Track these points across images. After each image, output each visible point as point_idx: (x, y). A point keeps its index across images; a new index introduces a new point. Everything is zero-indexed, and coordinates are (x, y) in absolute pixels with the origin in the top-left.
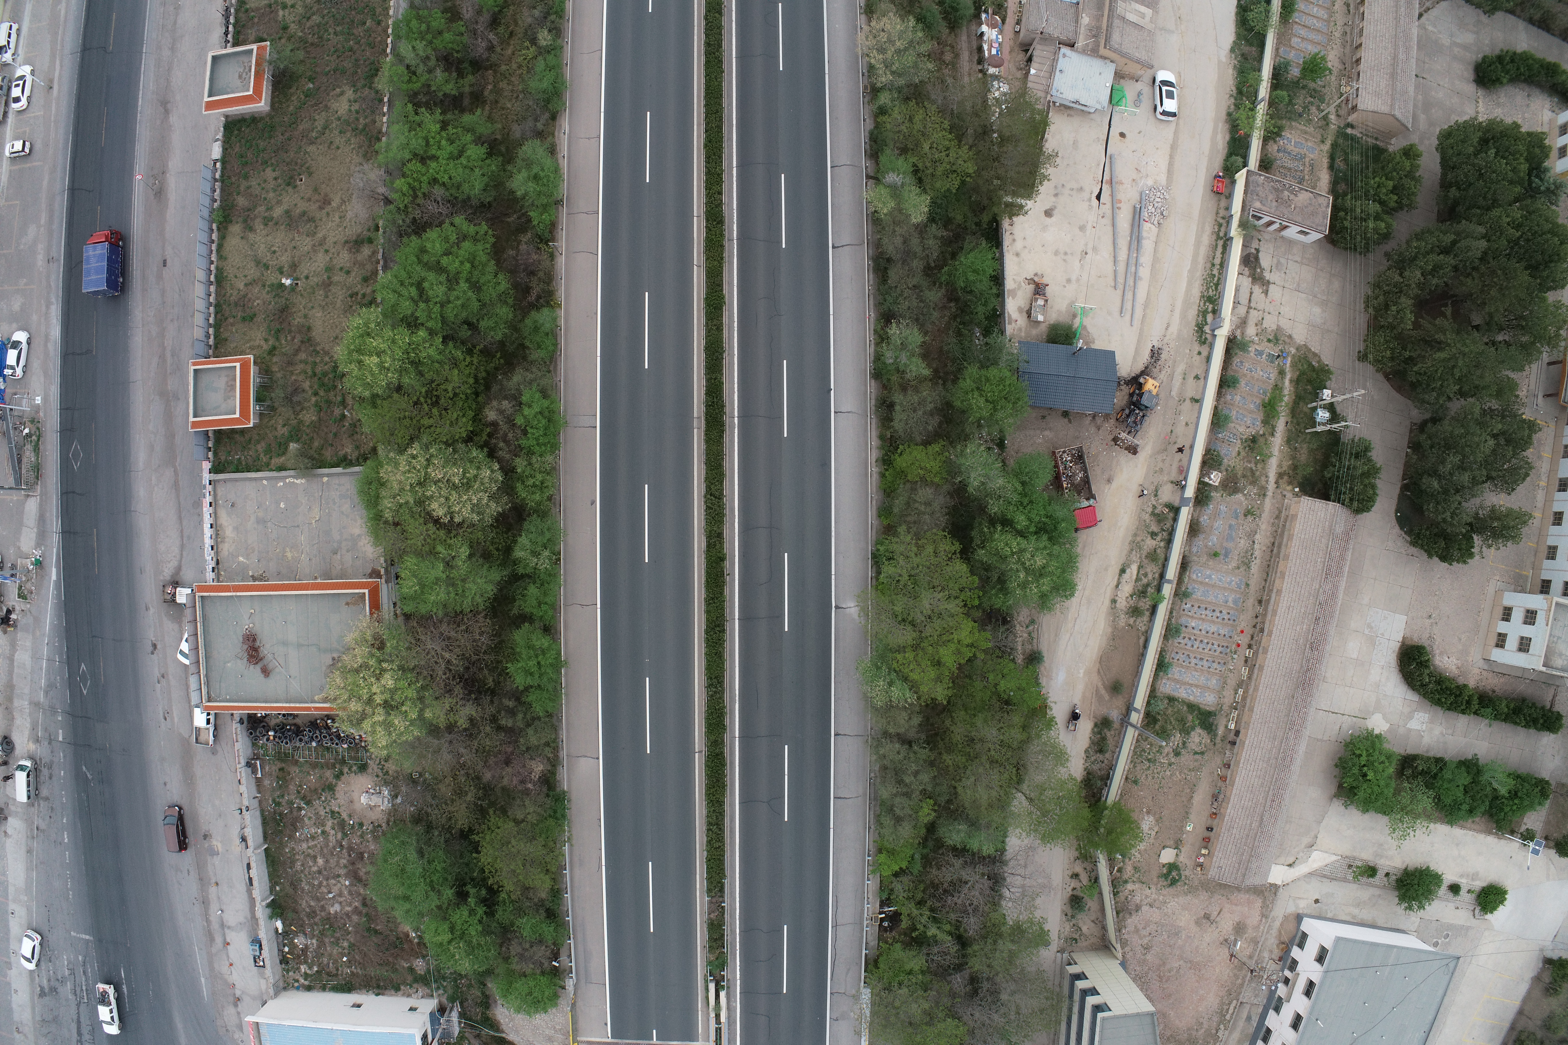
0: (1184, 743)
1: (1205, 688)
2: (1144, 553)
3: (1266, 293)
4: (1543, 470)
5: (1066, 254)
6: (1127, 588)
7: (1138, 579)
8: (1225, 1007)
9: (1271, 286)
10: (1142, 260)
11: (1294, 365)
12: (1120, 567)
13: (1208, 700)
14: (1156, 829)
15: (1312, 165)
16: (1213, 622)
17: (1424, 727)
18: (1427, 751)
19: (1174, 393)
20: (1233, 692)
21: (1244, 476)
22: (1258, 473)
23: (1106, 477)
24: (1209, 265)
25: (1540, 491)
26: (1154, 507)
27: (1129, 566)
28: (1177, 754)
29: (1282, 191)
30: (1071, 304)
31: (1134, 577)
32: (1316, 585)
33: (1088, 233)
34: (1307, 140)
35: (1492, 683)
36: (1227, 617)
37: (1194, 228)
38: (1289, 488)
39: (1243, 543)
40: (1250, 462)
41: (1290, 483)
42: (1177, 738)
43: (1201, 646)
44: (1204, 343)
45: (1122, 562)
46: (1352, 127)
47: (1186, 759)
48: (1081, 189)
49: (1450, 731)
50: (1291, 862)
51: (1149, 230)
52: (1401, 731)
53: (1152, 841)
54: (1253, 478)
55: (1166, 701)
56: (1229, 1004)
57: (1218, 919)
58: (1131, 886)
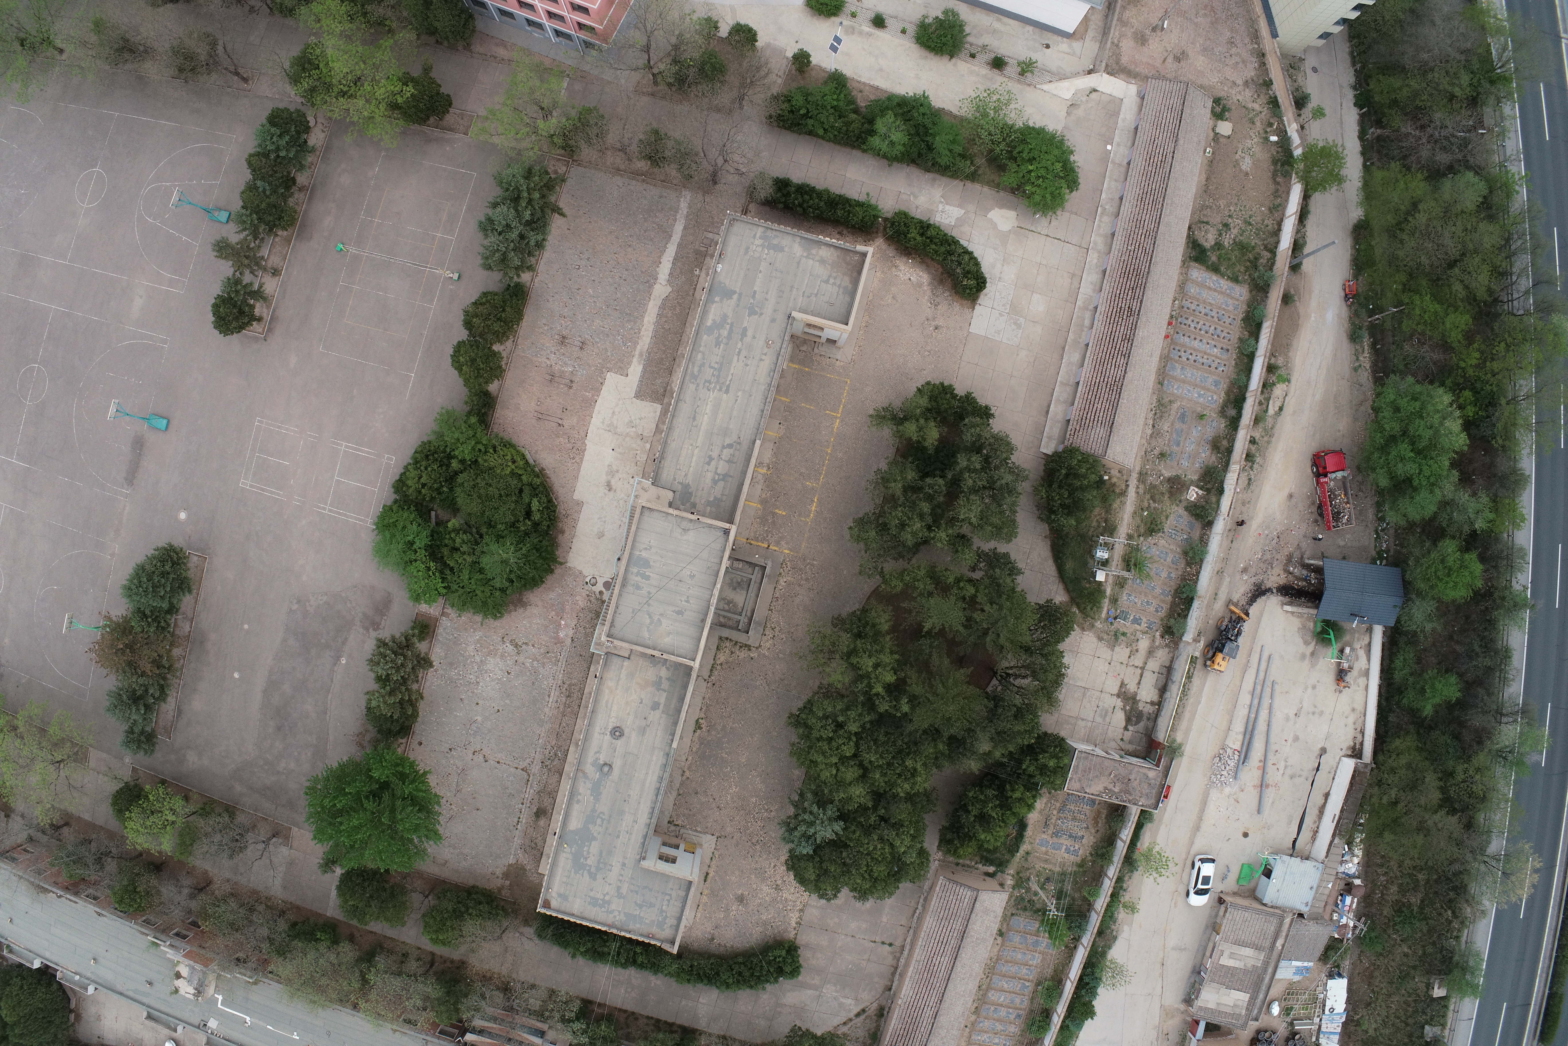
0: (1220, 235)
1: (1202, 285)
3: (1123, 684)
5: (1314, 713)
6: (1279, 392)
7: (1269, 400)
9: (1115, 691)
10: (1246, 712)
11: (1099, 609)
12: (1283, 413)
13: (1197, 273)
14: (1237, 157)
15: (1046, 825)
16: (1195, 350)
17: (941, 207)
19: (1228, 580)
21: (1163, 494)
22: (1148, 496)
23: (1294, 500)
26: (1251, 468)
27: (1277, 413)
28: (1226, 226)
29: (1121, 791)
30: (1313, 665)
31: (1271, 402)
36: (1182, 354)
38: (1114, 480)
39: (1165, 426)
40: (1154, 509)
41: (1114, 485)
42: (1227, 242)
43: (1207, 328)
45: (1282, 418)
46: (988, 874)
47: (1216, 219)
48: (1292, 777)
50: (1094, 95)
51: (1235, 742)
52: (971, 208)
53: (1241, 146)
54: (1152, 492)
57: (1166, 54)
58: (1256, 106)
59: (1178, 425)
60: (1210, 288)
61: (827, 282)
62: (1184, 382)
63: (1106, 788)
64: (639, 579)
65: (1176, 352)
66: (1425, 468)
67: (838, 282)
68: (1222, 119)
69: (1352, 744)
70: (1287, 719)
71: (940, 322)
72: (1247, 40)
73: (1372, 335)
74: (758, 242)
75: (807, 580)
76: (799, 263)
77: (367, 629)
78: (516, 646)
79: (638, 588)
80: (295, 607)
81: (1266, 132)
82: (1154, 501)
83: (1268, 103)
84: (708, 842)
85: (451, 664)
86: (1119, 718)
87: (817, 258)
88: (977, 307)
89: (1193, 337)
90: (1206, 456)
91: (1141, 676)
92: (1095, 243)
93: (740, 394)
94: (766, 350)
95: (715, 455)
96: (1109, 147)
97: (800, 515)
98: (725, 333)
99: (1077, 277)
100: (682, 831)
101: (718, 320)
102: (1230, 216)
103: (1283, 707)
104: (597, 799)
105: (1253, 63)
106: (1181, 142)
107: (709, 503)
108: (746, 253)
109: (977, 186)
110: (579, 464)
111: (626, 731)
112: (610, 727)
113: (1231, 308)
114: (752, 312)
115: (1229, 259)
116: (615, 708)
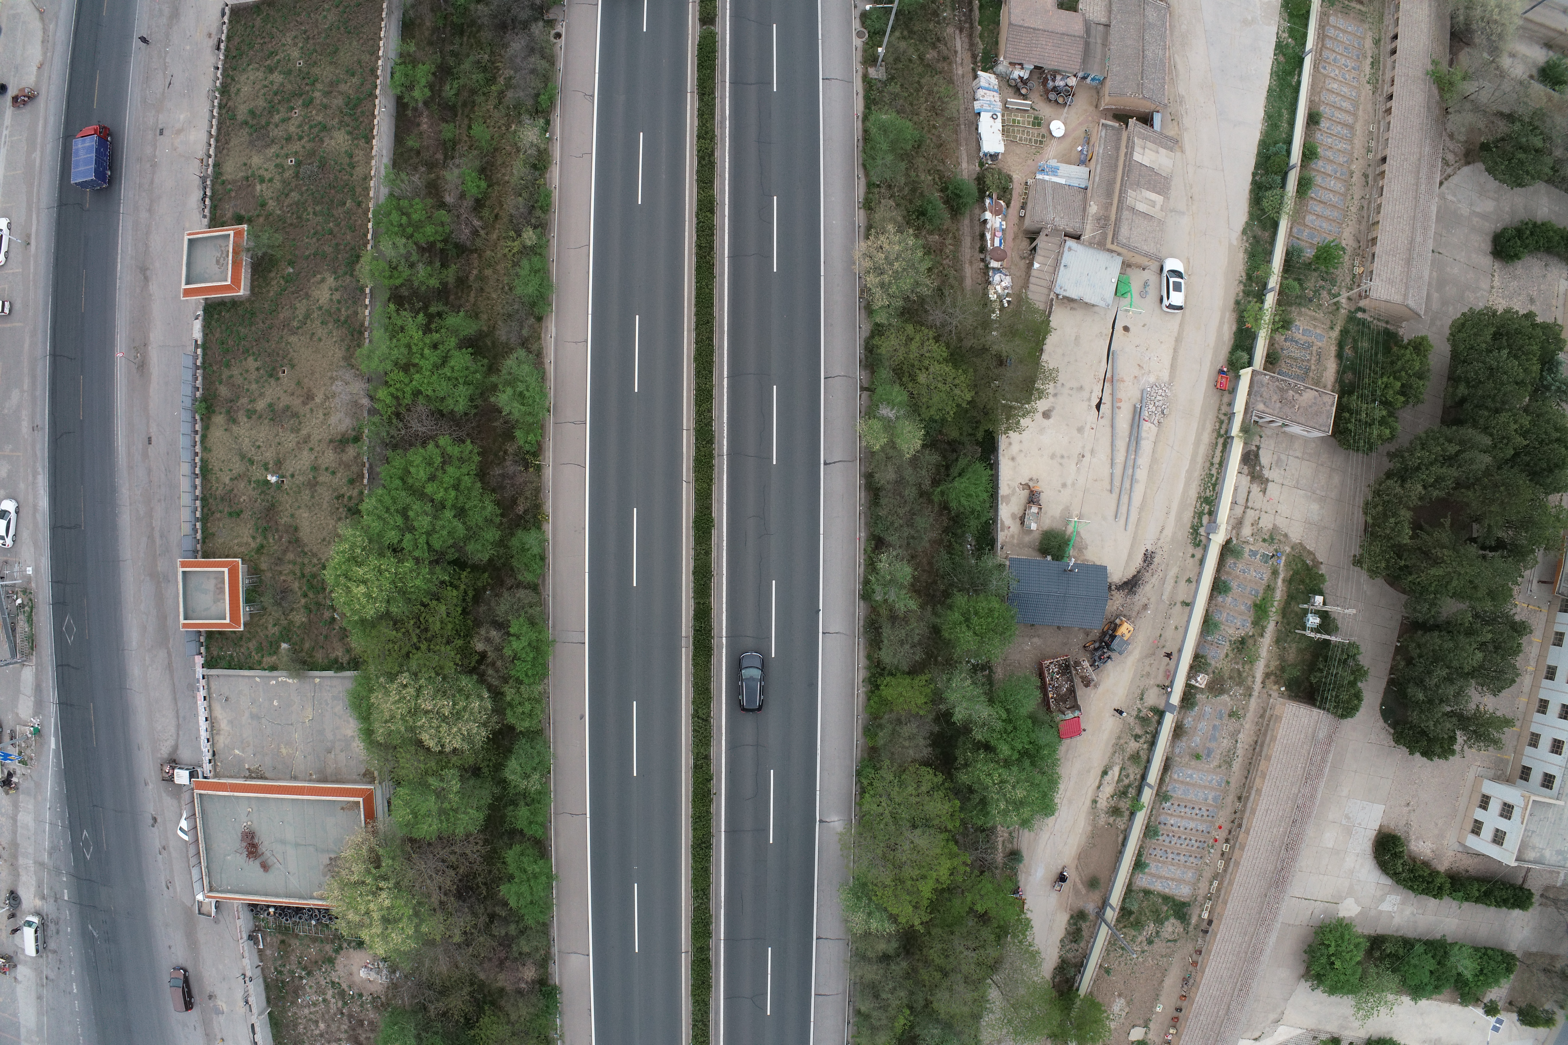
0: (1157, 932)
1: (1180, 881)
2: (1127, 755)
3: (1264, 491)
4: (1533, 655)
5: (1062, 457)
6: (1108, 789)
7: (1119, 780)
9: (1270, 485)
10: (1140, 462)
11: (1288, 564)
12: (1102, 769)
13: (1183, 892)
14: (1127, 1010)
15: (1319, 354)
16: (1192, 819)
17: (1395, 909)
18: (1397, 931)
19: (1165, 597)
20: (1207, 884)
21: (1231, 678)
22: (1245, 674)
24: (1208, 464)
25: (1527, 676)
26: (1139, 711)
27: (1111, 768)
28: (1150, 942)
29: (1287, 391)
31: (1116, 778)
32: (1295, 790)
33: (1086, 434)
34: (1315, 327)
35: (1466, 864)
36: (1205, 814)
37: (1195, 425)
38: (1276, 687)
39: (1226, 743)
40: (1237, 663)
41: (1276, 683)
42: (1151, 928)
43: (1179, 842)
44: (1198, 545)
45: (1104, 764)
46: (1364, 311)
47: (1159, 946)
48: (1081, 388)
49: (1420, 911)
50: (1256, 1035)
51: (1148, 429)
52: (1373, 913)
53: (1122, 1020)
54: (1239, 678)
55: (1142, 894)
60: (1173, 880)
63: (1301, 395)
82: (1238, 670)
86: (1265, 459)
88: (1377, 828)
103: (1098, 465)
113: (1151, 866)
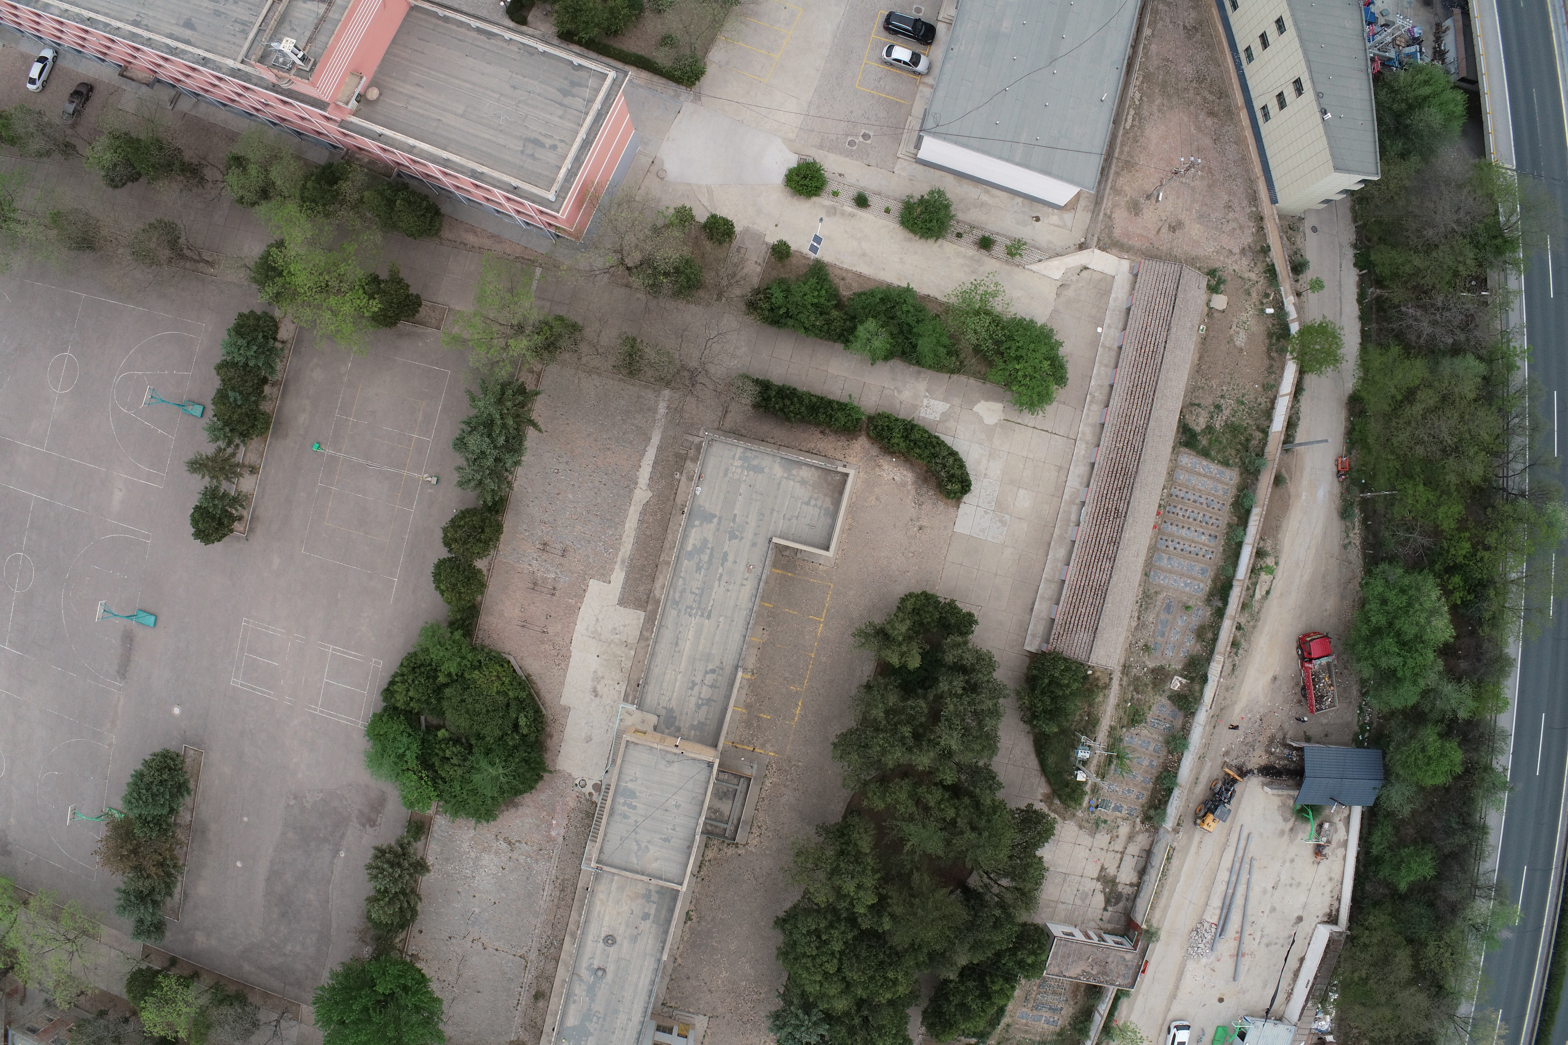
0: (1212, 417)
1: (1192, 471)
3: (1103, 869)
5: (1291, 885)
8: (1136, 123)
9: (1096, 875)
10: (1224, 887)
11: (1082, 800)
13: (1189, 460)
16: (1182, 539)
17: (925, 402)
21: (1146, 685)
22: (1131, 688)
23: (1278, 682)
28: (1218, 408)
30: (1292, 841)
34: (1026, 1025)
38: (1098, 675)
39: (1151, 617)
40: (1139, 700)
41: (1097, 680)
42: (1218, 424)
43: (1195, 515)
47: (1208, 400)
50: (1085, 274)
51: (1212, 916)
52: (957, 401)
54: (1136, 684)
55: (1229, 462)
56: (1132, 126)
57: (1160, 224)
58: (1253, 276)
59: (1163, 616)
60: (1199, 474)
61: (808, 503)
62: (1171, 572)
63: (1084, 971)
64: (625, 808)
65: (1163, 542)
66: (1409, 661)
67: (819, 503)
68: (1217, 293)
69: (1328, 911)
70: (1265, 892)
71: (924, 522)
72: (1245, 203)
73: (1362, 510)
74: (738, 463)
75: (792, 780)
76: (779, 484)
77: (364, 825)
78: (510, 843)
79: (626, 817)
80: (292, 802)
81: (1262, 303)
82: (1138, 693)
83: (1265, 272)
84: (700, 1023)
85: (447, 860)
86: (1099, 900)
87: (798, 479)
88: (962, 505)
89: (1180, 525)
90: (1191, 646)
91: (1121, 860)
92: (1083, 434)
93: (721, 619)
94: (747, 575)
95: (698, 680)
96: (1099, 330)
97: (785, 719)
98: (705, 558)
99: (1064, 470)
100: (675, 1012)
101: (698, 544)
102: (1222, 396)
103: (1261, 881)
104: (592, 1000)
105: (1251, 228)
106: (1174, 330)
107: (693, 727)
108: (726, 474)
109: (963, 378)
110: (565, 671)
111: (619, 939)
112: (603, 936)
113: (1220, 493)
114: (733, 537)
115: (1220, 443)
116: (607, 918)
